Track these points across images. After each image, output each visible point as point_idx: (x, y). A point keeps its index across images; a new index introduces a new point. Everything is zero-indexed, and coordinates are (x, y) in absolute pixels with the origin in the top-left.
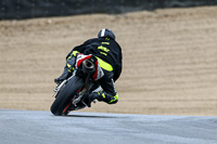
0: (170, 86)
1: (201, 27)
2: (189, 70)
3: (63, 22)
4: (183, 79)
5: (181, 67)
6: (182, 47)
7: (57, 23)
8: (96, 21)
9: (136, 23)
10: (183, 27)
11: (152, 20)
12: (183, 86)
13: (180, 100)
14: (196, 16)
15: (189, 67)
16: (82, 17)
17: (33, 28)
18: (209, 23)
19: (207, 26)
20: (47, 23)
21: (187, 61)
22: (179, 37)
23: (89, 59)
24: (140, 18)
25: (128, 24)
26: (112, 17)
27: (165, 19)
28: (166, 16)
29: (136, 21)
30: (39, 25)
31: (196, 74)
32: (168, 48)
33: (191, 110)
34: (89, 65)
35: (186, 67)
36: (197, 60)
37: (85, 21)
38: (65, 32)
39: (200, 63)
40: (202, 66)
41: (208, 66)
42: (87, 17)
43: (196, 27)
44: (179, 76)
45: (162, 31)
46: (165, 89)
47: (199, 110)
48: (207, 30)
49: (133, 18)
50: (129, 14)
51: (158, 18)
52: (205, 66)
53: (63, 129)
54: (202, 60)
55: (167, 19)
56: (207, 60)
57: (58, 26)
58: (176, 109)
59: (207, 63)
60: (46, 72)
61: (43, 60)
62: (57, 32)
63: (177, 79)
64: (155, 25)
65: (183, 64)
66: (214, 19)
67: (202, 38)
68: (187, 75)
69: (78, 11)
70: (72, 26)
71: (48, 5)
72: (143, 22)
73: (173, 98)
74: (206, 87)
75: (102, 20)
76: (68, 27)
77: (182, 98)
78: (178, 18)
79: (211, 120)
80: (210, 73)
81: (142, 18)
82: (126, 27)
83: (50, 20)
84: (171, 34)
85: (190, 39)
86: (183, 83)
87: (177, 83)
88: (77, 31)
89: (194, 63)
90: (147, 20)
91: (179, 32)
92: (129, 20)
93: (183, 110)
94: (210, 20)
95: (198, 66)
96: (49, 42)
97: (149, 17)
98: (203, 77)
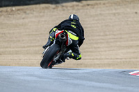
0: (91, 50)
1: (111, 12)
2: (103, 39)
3: (22, 9)
4: (99, 45)
5: (98, 38)
6: (98, 25)
7: (19, 10)
8: (43, 8)
9: (68, 10)
10: (99, 12)
11: (79, 8)
12: (99, 50)
13: (97, 59)
14: (107, 5)
15: (103, 37)
16: (34, 6)
17: (3, 13)
18: (116, 9)
19: (114, 11)
20: (12, 10)
21: (102, 34)
22: (96, 18)
23: (62, 33)
24: (71, 7)
25: (64, 10)
26: (53, 6)
27: (87, 7)
28: (88, 5)
29: (69, 8)
30: (7, 11)
31: (107, 42)
32: (89, 26)
33: (104, 65)
34: (62, 36)
35: (101, 37)
36: (108, 33)
37: (36, 8)
38: (24, 16)
39: (110, 35)
40: (111, 37)
41: (115, 37)
42: (38, 6)
43: (107, 12)
44: (97, 43)
45: (85, 15)
46: (88, 52)
47: (109, 65)
48: (114, 14)
49: (67, 7)
50: (64, 4)
51: (83, 6)
52: (113, 37)
53: (22, 78)
54: (111, 33)
55: (89, 7)
56: (115, 33)
57: (19, 12)
58: (95, 64)
59: (115, 35)
60: (11, 41)
61: (9, 33)
62: (19, 16)
63: (95, 45)
64: (81, 11)
65: (99, 36)
66: (119, 7)
67: (111, 19)
68: (101, 43)
69: (32, 2)
70: (28, 12)
72: (73, 9)
73: (92, 58)
74: (114, 50)
75: (47, 8)
76: (25, 12)
77: (98, 57)
78: (96, 6)
79: (116, 72)
80: (116, 41)
81: (73, 6)
82: (63, 12)
83: (14, 8)
84: (91, 16)
85: (104, 20)
86: (99, 48)
87: (95, 48)
88: (31, 15)
89: (106, 35)
90: (76, 8)
91: (97, 15)
92: (64, 8)
93: (99, 65)
94: (116, 7)
95: (108, 37)
96: (14, 22)
97: (77, 6)
98: (112, 44)
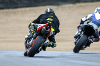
28: (81, 6)
34: (47, 29)
71: (26, 2)
81: (70, 8)
